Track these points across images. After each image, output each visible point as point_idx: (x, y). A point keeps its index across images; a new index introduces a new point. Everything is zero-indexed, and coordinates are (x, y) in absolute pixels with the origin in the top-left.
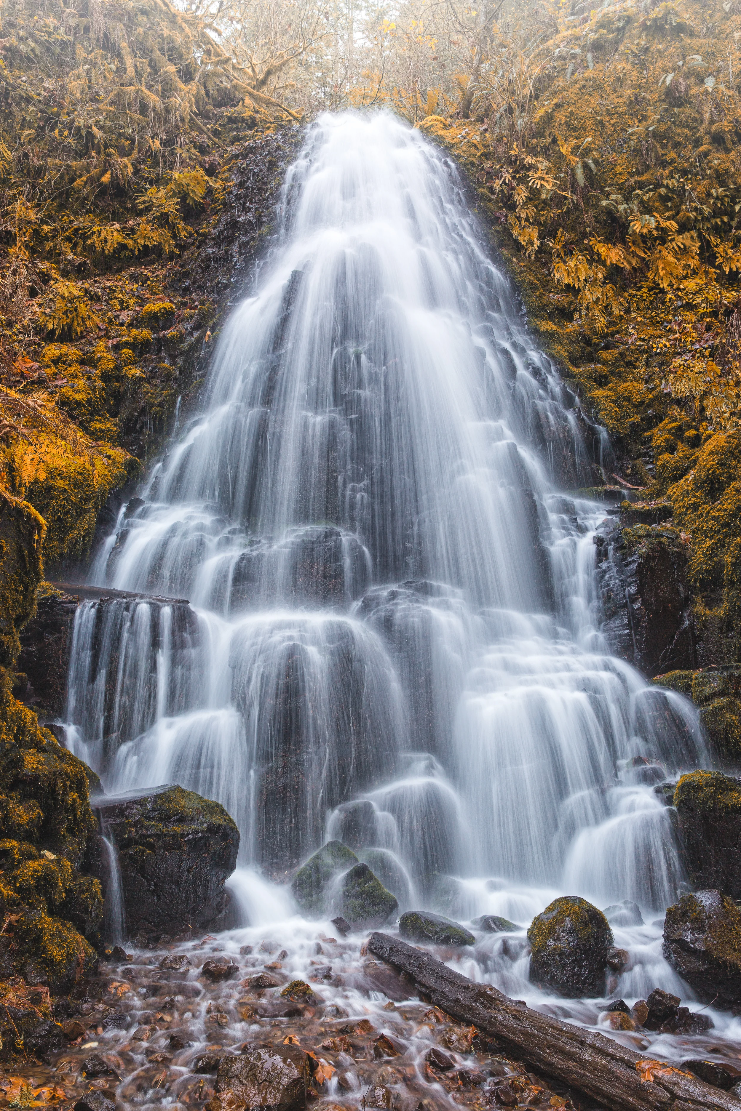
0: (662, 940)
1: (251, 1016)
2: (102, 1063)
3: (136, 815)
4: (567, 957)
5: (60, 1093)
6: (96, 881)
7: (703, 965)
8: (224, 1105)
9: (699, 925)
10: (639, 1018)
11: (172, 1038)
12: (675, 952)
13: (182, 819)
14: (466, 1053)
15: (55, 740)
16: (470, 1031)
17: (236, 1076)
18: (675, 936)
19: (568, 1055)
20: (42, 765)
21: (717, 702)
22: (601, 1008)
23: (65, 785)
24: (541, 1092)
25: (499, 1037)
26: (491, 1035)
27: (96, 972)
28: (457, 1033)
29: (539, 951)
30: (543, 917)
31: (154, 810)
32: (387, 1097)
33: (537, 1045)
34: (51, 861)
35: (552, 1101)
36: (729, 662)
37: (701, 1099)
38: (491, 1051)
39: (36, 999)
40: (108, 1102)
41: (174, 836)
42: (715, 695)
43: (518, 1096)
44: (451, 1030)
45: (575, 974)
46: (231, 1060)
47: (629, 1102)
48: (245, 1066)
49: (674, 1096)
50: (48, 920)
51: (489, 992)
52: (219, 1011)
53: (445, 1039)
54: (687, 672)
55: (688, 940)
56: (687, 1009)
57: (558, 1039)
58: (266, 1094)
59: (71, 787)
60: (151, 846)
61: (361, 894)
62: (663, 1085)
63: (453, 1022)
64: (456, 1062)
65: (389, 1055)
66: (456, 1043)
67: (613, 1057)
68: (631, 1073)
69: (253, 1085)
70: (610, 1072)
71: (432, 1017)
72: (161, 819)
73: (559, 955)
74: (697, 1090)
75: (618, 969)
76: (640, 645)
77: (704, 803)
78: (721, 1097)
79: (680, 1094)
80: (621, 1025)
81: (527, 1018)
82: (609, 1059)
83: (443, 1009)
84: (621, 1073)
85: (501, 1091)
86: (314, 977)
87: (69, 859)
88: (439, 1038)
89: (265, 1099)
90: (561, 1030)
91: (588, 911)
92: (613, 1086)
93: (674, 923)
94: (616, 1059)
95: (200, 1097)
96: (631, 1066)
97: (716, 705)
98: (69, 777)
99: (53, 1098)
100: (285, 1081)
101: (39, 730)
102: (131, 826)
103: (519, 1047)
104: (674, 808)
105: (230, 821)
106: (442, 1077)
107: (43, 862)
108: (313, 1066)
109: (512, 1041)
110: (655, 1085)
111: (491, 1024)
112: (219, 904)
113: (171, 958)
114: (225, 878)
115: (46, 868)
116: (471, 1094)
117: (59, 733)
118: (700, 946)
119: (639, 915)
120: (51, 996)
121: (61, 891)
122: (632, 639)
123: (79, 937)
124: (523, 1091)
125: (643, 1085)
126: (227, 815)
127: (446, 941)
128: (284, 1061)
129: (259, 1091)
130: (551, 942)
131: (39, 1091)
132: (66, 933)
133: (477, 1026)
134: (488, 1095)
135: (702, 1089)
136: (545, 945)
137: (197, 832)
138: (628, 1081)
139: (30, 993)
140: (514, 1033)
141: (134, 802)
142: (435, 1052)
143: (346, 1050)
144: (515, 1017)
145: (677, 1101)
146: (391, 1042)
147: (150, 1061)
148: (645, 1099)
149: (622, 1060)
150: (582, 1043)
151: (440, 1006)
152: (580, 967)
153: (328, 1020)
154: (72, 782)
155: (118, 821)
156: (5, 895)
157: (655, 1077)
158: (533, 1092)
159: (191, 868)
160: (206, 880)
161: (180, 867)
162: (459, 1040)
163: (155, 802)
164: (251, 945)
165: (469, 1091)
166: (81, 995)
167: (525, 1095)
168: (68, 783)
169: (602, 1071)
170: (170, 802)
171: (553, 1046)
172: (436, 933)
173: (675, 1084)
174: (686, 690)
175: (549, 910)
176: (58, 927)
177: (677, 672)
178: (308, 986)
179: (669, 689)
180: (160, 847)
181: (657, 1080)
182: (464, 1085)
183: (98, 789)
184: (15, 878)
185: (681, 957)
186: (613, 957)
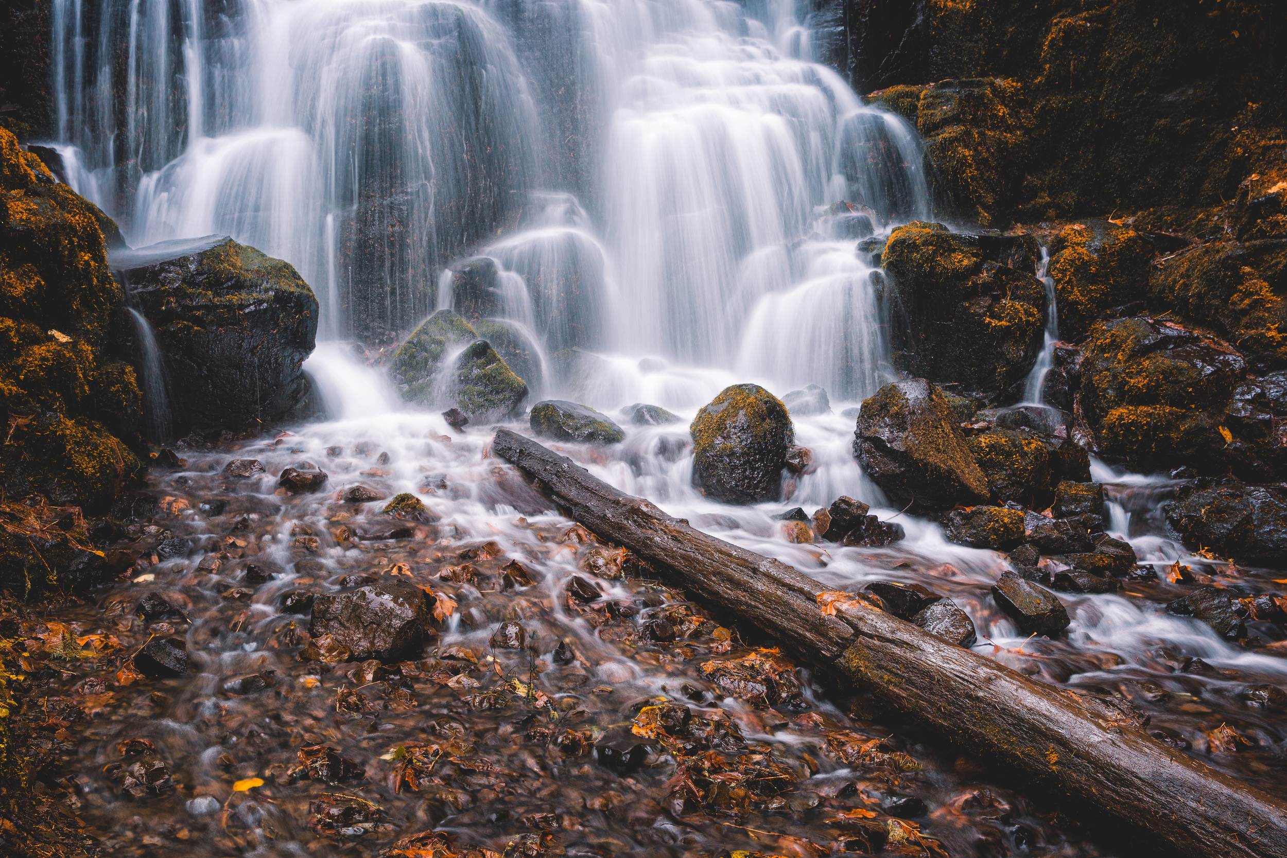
0: (853, 437)
1: (346, 539)
2: (163, 603)
3: (175, 280)
4: (738, 458)
5: (114, 640)
6: (129, 369)
7: (900, 467)
8: (322, 652)
9: (900, 422)
10: (819, 528)
11: (250, 569)
12: (868, 452)
13: (239, 285)
14: (614, 579)
15: (46, 170)
16: (620, 554)
17: (336, 618)
18: (868, 434)
19: (737, 584)
20: (35, 214)
21: (949, 132)
22: (775, 517)
23: (71, 242)
24: (703, 623)
25: (654, 560)
26: (645, 558)
27: (141, 482)
28: (606, 555)
29: (705, 450)
30: (710, 409)
31: (199, 273)
32: (521, 636)
33: (701, 572)
34: (62, 344)
35: (715, 634)
36: (970, 76)
37: (889, 636)
38: (645, 576)
39: (66, 523)
40: (178, 652)
41: (230, 307)
42: (946, 122)
43: (675, 629)
44: (598, 553)
45: (746, 477)
46: (328, 600)
47: (805, 637)
48: (346, 607)
49: (858, 632)
50: (70, 423)
51: (644, 509)
52: (306, 533)
53: (589, 564)
54: (914, 88)
55: (885, 438)
56: (875, 518)
57: (726, 566)
58: (374, 638)
59: (79, 245)
60: (199, 321)
61: (479, 378)
62: (846, 619)
63: (598, 542)
64: (602, 589)
65: (522, 585)
66: (603, 569)
67: (791, 588)
68: (810, 605)
69: (358, 628)
70: (786, 604)
71: (573, 536)
72: (209, 286)
73: (728, 456)
74: (885, 625)
75: (798, 471)
76: (856, 49)
77: (920, 266)
78: (912, 633)
79: (865, 629)
80: (797, 537)
81: (690, 541)
82: (785, 589)
83: (587, 527)
84: (798, 606)
85: (657, 625)
86: (426, 488)
87: (89, 342)
88: (582, 562)
89: (372, 644)
90: (730, 555)
91: (766, 403)
92: (789, 620)
93: (869, 417)
94: (794, 590)
95: (291, 641)
96: (810, 598)
97: (946, 135)
98: (75, 231)
99: (106, 647)
100: (397, 623)
101: (22, 157)
102: (169, 294)
103: (679, 573)
104: (881, 271)
105: (304, 286)
106: (587, 609)
107: (53, 346)
108: (430, 602)
109: (671, 567)
110: (837, 620)
111: (646, 546)
112: (296, 391)
113: (238, 463)
114: (302, 359)
115: (58, 354)
116: (621, 629)
117: (54, 160)
118: (898, 446)
119: (827, 402)
120: (85, 518)
121: (82, 385)
122: (845, 40)
123: (113, 441)
124: (682, 622)
125: (824, 619)
126: (299, 278)
127: (591, 437)
128: (395, 600)
129: (366, 635)
130: (719, 441)
131: (86, 639)
132: (95, 438)
133: (628, 547)
134: (641, 629)
135: (891, 624)
136: (712, 446)
137: (260, 302)
138: (806, 614)
139: (56, 517)
140: (673, 557)
141: (171, 263)
142: (578, 580)
143: (469, 581)
144: (675, 538)
145: (861, 638)
146: (524, 567)
147: (225, 598)
148: (824, 635)
149: (801, 591)
150: (755, 571)
151: (583, 523)
152: (753, 469)
153: (444, 542)
154: (80, 238)
155: (150, 288)
156: (6, 392)
157: (839, 611)
158: (693, 624)
159: (255, 348)
160: (276, 362)
161: (240, 346)
162: (606, 564)
163: (200, 263)
164: (341, 445)
165: (618, 626)
166: (125, 513)
167: (684, 627)
168: (76, 240)
169: (777, 603)
170: (222, 262)
171: (720, 573)
172: (577, 429)
173: (861, 619)
174: (908, 113)
175: (719, 400)
176: (83, 432)
177: (900, 88)
178: (418, 500)
179: (888, 111)
180: (212, 322)
181: (840, 614)
182: (613, 618)
183: (117, 240)
184: (18, 369)
185: (874, 457)
186: (793, 457)
